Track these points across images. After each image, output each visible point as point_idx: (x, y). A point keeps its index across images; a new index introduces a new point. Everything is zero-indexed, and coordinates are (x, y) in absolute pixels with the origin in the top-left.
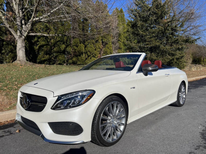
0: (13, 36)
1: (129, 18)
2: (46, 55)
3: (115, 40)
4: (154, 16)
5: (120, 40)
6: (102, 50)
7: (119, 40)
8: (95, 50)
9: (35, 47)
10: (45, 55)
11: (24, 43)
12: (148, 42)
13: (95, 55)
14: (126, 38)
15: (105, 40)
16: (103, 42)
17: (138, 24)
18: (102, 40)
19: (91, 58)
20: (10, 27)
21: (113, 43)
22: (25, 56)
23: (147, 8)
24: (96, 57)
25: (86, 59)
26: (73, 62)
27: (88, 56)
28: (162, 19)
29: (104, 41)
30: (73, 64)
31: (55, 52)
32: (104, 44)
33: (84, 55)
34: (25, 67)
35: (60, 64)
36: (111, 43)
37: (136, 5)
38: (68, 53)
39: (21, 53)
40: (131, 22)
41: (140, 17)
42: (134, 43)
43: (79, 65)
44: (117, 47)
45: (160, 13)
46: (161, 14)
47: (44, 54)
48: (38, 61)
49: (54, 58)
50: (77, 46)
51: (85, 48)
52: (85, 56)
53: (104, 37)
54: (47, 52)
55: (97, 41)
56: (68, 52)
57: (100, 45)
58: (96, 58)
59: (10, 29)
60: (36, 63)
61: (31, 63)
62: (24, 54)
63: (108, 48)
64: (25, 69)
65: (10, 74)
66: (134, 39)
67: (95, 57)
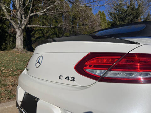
1: (109, 19)
4: (131, 16)
17: (117, 23)
20: (11, 19)
23: (124, 10)
28: (137, 19)
37: (115, 9)
40: (111, 22)
41: (118, 18)
45: (135, 14)
46: (137, 15)
59: (11, 21)
62: (22, 43)
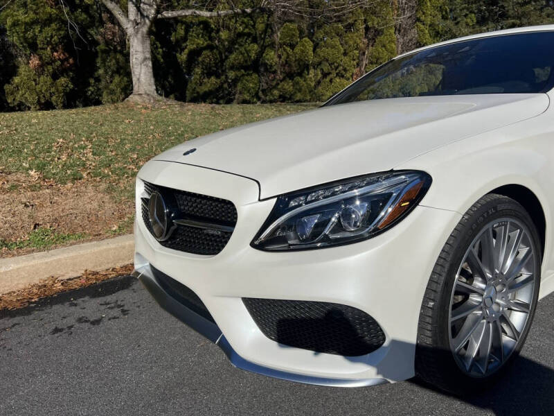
0: (120, 26)
2: (209, 75)
3: (403, 19)
5: (423, 18)
6: (364, 53)
7: (418, 20)
8: (345, 54)
9: (178, 55)
10: (204, 78)
11: (148, 42)
12: (514, 18)
13: (345, 70)
14: (441, 9)
15: (374, 22)
16: (367, 29)
18: (365, 21)
19: (331, 81)
21: (398, 29)
22: (153, 81)
24: (348, 75)
25: (319, 83)
26: (280, 96)
27: (325, 75)
29: (370, 24)
30: (282, 102)
31: (232, 68)
32: (373, 34)
33: (312, 72)
34: (155, 113)
35: (245, 102)
36: (392, 31)
38: (266, 70)
39: (142, 74)
42: (467, 24)
43: (297, 102)
44: (411, 40)
47: (203, 73)
48: (188, 94)
49: (230, 86)
50: (292, 46)
51: (314, 51)
52: (316, 75)
53: (371, 12)
54: (210, 68)
55: (349, 27)
56: (266, 64)
57: (358, 38)
58: (348, 79)
60: (185, 101)
61: (172, 102)
62: (151, 74)
63: (384, 46)
64: (156, 116)
65: (116, 131)
66: (465, 12)
67: (343, 76)
